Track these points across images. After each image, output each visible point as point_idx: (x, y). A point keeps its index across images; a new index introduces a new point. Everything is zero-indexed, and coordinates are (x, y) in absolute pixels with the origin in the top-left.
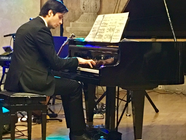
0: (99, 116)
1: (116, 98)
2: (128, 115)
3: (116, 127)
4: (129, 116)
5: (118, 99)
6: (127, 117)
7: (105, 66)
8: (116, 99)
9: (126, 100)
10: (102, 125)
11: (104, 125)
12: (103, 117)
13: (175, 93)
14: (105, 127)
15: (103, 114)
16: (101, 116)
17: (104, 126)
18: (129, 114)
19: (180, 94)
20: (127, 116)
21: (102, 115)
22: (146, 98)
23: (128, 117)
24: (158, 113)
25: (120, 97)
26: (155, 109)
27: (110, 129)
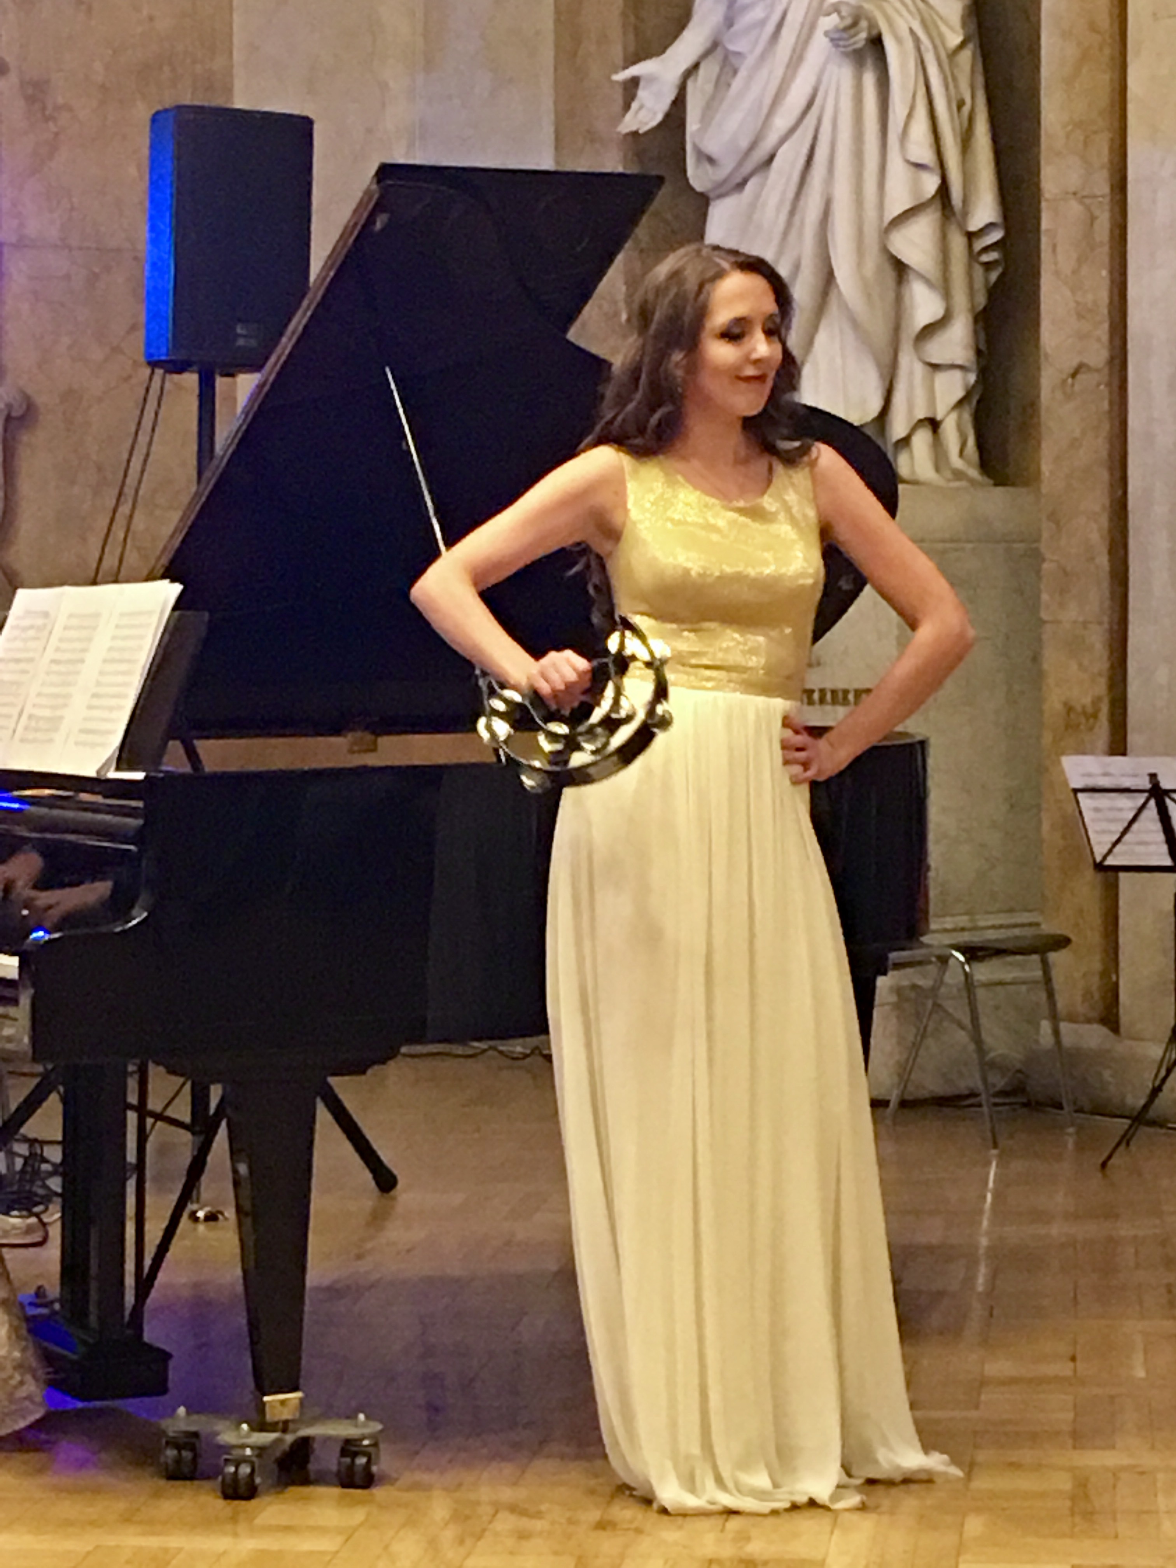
0: (14, 1227)
1: (131, 1107)
2: (201, 1214)
3: (135, 1308)
4: (211, 1217)
5: (142, 1110)
6: (195, 1229)
7: (56, 935)
8: (132, 1117)
9: (187, 1119)
10: (40, 1292)
11: (54, 1290)
12: (37, 1237)
13: (491, 1052)
14: (57, 1306)
15: (37, 1215)
16: (29, 1230)
17: (48, 1304)
18: (208, 1209)
19: (526, 1056)
20: (196, 1220)
21: (33, 1220)
22: (323, 1115)
23: (201, 1228)
24: (392, 1193)
25: (154, 1104)
26: (373, 1171)
27: (93, 1320)
